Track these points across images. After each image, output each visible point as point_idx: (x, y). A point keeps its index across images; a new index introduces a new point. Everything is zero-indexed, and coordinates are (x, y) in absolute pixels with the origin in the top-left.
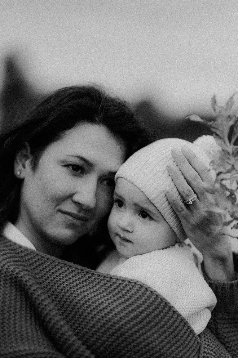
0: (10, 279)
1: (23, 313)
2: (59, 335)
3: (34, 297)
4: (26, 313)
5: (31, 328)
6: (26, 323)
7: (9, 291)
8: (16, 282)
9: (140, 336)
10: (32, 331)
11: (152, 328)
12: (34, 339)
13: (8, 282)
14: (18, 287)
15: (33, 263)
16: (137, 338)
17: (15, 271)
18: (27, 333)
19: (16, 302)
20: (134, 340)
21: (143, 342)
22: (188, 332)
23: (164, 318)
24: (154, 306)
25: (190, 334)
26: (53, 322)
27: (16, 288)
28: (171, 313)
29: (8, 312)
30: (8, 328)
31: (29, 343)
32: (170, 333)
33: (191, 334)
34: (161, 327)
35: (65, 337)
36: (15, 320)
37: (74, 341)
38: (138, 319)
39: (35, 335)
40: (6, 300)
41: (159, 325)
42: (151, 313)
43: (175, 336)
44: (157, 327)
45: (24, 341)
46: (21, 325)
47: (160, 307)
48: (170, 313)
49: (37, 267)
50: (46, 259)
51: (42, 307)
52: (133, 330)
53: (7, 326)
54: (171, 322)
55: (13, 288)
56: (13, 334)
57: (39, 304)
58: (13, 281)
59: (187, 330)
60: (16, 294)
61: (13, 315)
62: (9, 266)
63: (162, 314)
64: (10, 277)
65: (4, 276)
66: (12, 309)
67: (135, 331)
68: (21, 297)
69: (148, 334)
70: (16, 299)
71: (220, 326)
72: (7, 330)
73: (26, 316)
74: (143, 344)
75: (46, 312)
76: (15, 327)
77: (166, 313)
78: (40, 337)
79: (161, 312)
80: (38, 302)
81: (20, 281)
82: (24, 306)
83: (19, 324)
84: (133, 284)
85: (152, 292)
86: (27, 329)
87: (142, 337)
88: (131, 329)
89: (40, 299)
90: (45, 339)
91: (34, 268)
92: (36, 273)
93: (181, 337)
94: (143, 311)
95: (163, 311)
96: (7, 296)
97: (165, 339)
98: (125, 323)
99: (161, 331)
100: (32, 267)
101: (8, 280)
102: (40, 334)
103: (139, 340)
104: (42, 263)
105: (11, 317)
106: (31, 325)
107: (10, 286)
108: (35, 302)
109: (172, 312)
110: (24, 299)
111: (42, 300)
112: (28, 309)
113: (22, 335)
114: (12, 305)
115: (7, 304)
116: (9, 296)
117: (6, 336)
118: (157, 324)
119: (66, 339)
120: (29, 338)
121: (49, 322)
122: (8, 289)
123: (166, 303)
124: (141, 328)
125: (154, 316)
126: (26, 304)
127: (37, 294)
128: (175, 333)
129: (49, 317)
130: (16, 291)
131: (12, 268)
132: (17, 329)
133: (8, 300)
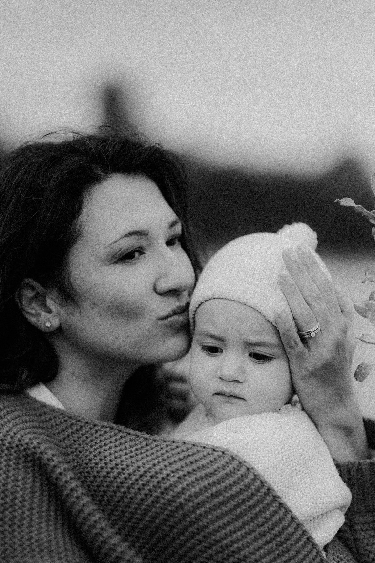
0: (24, 456)
1: (44, 509)
2: (97, 544)
3: (61, 484)
4: (48, 510)
5: (56, 533)
6: (48, 525)
7: (23, 476)
8: (33, 460)
9: (226, 536)
10: (56, 538)
11: (245, 524)
12: (60, 550)
13: (21, 461)
14: (36, 469)
15: (63, 431)
16: (222, 539)
17: (32, 443)
18: (50, 541)
19: (33, 492)
20: (217, 542)
21: (231, 546)
22: (304, 539)
23: (264, 512)
24: (250, 491)
25: (306, 543)
26: (89, 523)
27: (34, 471)
28: (276, 507)
29: (20, 508)
30: (19, 533)
31: (52, 557)
32: (273, 536)
33: (309, 544)
34: (259, 526)
35: (107, 547)
36: (31, 521)
37: (122, 552)
38: (224, 508)
39: (61, 545)
40: (18, 489)
41: (256, 522)
42: (244, 501)
43: (282, 543)
44: (252, 524)
45: (44, 553)
46: (41, 528)
47: (259, 494)
48: (274, 505)
49: (68, 436)
50: (83, 424)
51: (71, 500)
52: (217, 524)
53: (19, 530)
54: (274, 519)
55: (29, 471)
56: (28, 543)
57: (68, 495)
58: (29, 459)
59: (302, 536)
60: (34, 481)
61: (28, 513)
62: (22, 436)
63: (261, 506)
64: (24, 453)
65: (15, 452)
66: (26, 503)
67: (219, 527)
68: (41, 485)
69: (239, 533)
70: (33, 487)
71: (361, 535)
72: (18, 536)
73: (48, 515)
74: (231, 549)
75: (77, 508)
76: (31, 532)
77: (267, 504)
78: (69, 547)
79: (259, 502)
80: (66, 492)
81: (39, 459)
82: (45, 498)
83: (37, 527)
84: (220, 453)
85: (248, 469)
86: (49, 535)
87: (230, 538)
88: (213, 522)
89: (69, 488)
90: (76, 550)
91: (65, 439)
92: (68, 444)
93: (292, 545)
94: (233, 497)
95: (263, 501)
96: (20, 483)
97: (265, 545)
98: (205, 512)
99: (258, 531)
100: (61, 437)
101: (21, 459)
102: (68, 543)
103: (225, 542)
104: (77, 430)
105: (25, 516)
106: (56, 529)
107: (25, 467)
108: (62, 492)
109: (278, 505)
110: (46, 488)
111: (72, 490)
112: (52, 503)
113: (41, 545)
114: (27, 498)
115: (18, 495)
116: (22, 484)
117: (16, 546)
118: (252, 519)
119: (109, 550)
120: (53, 548)
121: (82, 524)
122: (21, 472)
123: (268, 489)
124: (228, 522)
125: (249, 507)
126: (50, 495)
127: (64, 479)
128: (281, 538)
129: (82, 515)
130: (33, 476)
131: (27, 439)
132: (33, 535)
133: (21, 490)
